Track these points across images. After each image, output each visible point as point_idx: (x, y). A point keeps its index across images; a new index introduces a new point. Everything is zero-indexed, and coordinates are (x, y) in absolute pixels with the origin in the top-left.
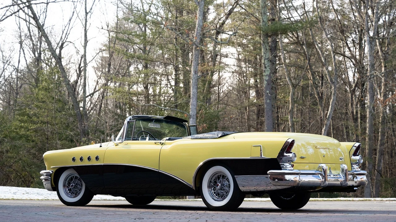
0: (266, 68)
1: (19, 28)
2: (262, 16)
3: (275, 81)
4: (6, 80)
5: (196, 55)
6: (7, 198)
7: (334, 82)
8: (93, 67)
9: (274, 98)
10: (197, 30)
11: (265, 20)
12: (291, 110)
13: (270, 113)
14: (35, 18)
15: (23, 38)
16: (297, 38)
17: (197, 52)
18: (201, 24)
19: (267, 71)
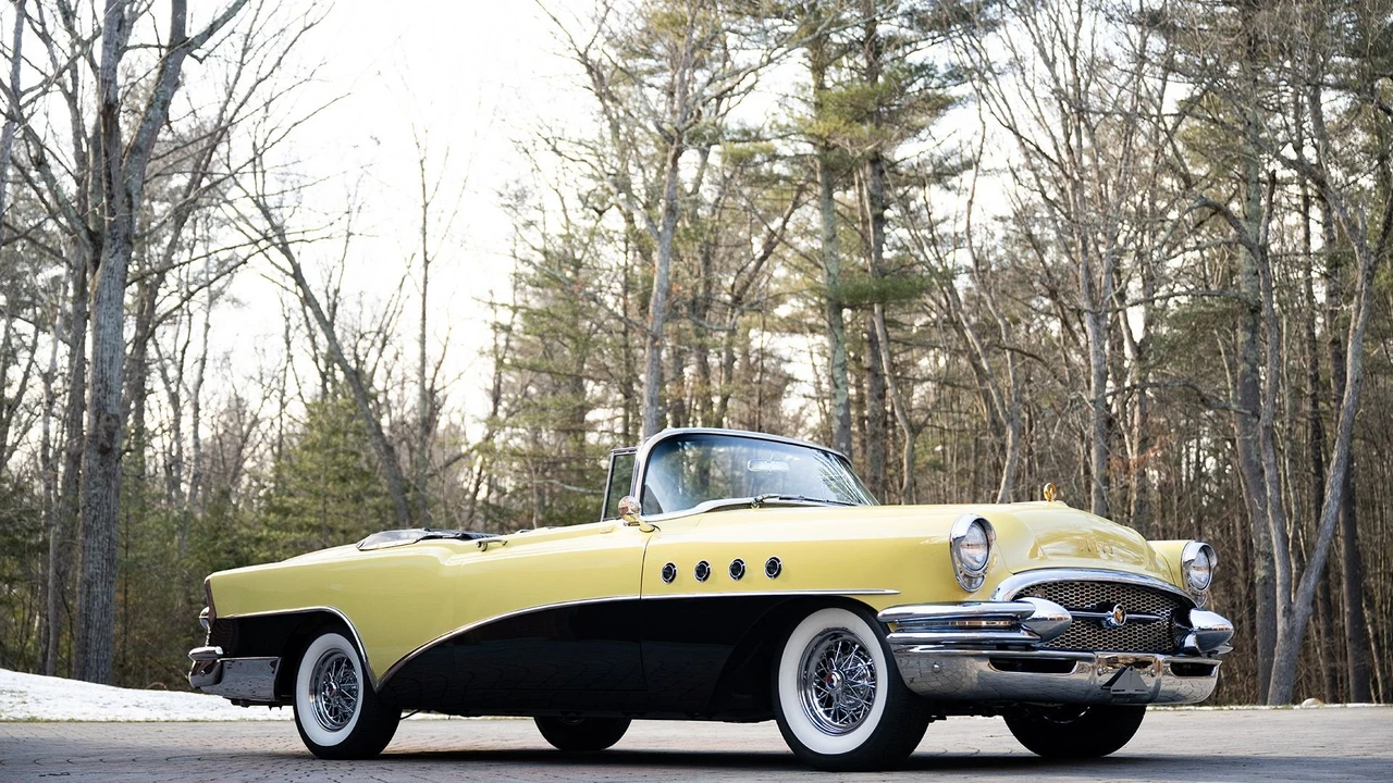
0: (837, 387)
2: (825, 261)
5: (653, 360)
11: (833, 271)
14: (297, 275)
17: (655, 352)
18: (665, 285)
19: (842, 394)
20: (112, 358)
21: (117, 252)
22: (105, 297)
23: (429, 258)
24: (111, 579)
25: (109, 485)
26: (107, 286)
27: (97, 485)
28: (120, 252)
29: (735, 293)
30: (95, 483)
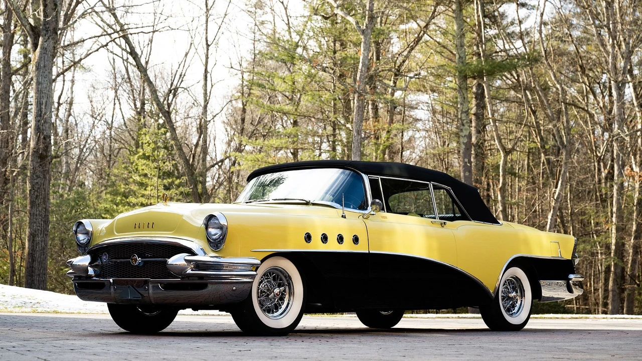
0: (463, 125)
1: (114, 67)
2: (458, 49)
3: (481, 143)
4: (96, 142)
5: (359, 108)
7: (565, 146)
8: (223, 123)
9: (480, 168)
10: (361, 71)
11: (463, 55)
12: (502, 187)
15: (119, 80)
16: (518, 80)
17: (360, 102)
18: (367, 63)
19: (466, 129)
21: (49, 38)
22: (42, 65)
23: (209, 43)
25: (45, 178)
26: (43, 59)
27: (38, 177)
28: (51, 39)
29: (396, 67)
30: (37, 176)
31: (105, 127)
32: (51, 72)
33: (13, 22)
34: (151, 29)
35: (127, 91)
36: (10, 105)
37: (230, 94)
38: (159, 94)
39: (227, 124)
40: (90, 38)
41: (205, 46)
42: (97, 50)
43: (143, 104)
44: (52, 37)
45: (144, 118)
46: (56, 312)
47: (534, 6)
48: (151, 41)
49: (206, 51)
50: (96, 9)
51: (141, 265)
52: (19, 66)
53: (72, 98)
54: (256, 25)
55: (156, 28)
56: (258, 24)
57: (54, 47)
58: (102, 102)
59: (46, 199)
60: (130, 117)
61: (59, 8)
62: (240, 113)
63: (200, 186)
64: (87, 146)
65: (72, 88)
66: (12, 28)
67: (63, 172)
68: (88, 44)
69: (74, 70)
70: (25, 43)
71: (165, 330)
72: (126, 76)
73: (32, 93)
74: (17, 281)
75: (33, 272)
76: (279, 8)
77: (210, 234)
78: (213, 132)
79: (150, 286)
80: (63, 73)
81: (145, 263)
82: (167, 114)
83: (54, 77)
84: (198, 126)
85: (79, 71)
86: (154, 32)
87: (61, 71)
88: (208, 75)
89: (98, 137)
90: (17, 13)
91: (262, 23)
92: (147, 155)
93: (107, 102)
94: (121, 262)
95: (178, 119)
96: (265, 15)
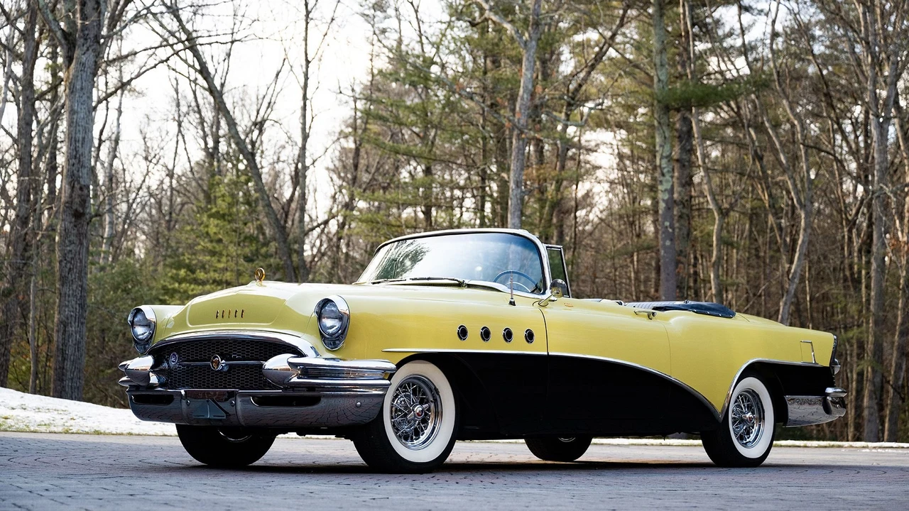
0: (663, 175)
1: (177, 91)
2: (656, 69)
3: (687, 201)
4: (151, 195)
5: (519, 150)
6: (118, 432)
7: (805, 206)
8: (328, 169)
9: (685, 236)
10: (522, 99)
11: (663, 78)
12: (715, 261)
13: (671, 268)
14: (204, 71)
15: (184, 109)
16: (738, 113)
17: (521, 142)
18: (530, 87)
19: (667, 181)
20: (84, 138)
21: (88, 50)
22: (78, 87)
23: (309, 59)
24: (82, 320)
25: (81, 244)
26: (79, 78)
27: (71, 243)
28: (90, 50)
29: (570, 95)
30: (70, 241)
31: (164, 174)
32: (90, 97)
33: (37, 26)
34: (229, 38)
35: (194, 124)
36: (33, 143)
37: (338, 130)
38: (239, 129)
39: (333, 171)
40: (145, 50)
41: (304, 63)
42: (155, 67)
43: (217, 142)
44: (93, 47)
45: (218, 161)
46: (97, 433)
47: (762, 11)
48: (229, 55)
49: (304, 70)
50: (153, 10)
51: (226, 369)
52: (45, 88)
53: (118, 133)
54: (375, 34)
55: (236, 37)
56: (377, 32)
57: (96, 62)
58: (160, 139)
59: (82, 274)
60: (198, 159)
61: (102, 7)
62: (351, 155)
63: (295, 257)
64: (138, 200)
65: (118, 119)
66: (37, 35)
67: (106, 236)
68: (141, 58)
69: (122, 94)
70: (54, 56)
71: (258, 463)
72: (193, 104)
73: (63, 126)
74: (40, 388)
75: (63, 375)
76: (406, 10)
77: (325, 327)
78: (313, 182)
79: (239, 400)
80: (105, 99)
81: (231, 366)
82: (251, 157)
83: (94, 104)
84: (293, 173)
85: (128, 95)
86: (232, 42)
87: (104, 95)
88: (308, 102)
89: (154, 187)
90: (43, 14)
91: (384, 31)
92: (221, 212)
93: (167, 139)
94: (196, 366)
95: (265, 163)
96: (387, 20)
